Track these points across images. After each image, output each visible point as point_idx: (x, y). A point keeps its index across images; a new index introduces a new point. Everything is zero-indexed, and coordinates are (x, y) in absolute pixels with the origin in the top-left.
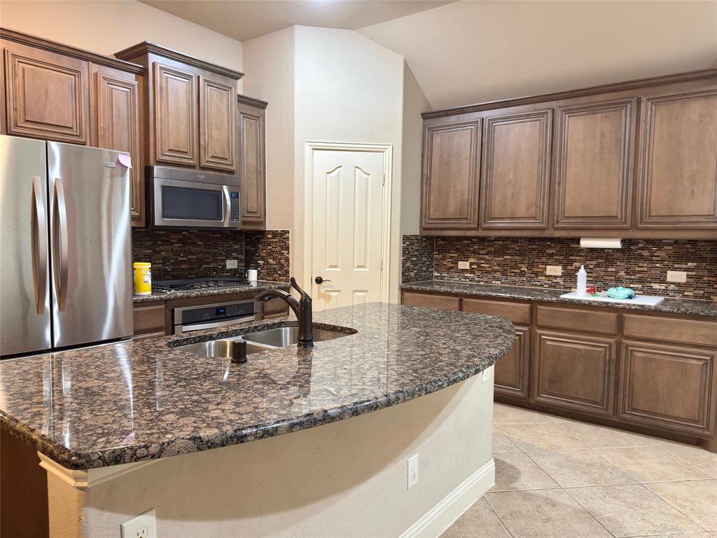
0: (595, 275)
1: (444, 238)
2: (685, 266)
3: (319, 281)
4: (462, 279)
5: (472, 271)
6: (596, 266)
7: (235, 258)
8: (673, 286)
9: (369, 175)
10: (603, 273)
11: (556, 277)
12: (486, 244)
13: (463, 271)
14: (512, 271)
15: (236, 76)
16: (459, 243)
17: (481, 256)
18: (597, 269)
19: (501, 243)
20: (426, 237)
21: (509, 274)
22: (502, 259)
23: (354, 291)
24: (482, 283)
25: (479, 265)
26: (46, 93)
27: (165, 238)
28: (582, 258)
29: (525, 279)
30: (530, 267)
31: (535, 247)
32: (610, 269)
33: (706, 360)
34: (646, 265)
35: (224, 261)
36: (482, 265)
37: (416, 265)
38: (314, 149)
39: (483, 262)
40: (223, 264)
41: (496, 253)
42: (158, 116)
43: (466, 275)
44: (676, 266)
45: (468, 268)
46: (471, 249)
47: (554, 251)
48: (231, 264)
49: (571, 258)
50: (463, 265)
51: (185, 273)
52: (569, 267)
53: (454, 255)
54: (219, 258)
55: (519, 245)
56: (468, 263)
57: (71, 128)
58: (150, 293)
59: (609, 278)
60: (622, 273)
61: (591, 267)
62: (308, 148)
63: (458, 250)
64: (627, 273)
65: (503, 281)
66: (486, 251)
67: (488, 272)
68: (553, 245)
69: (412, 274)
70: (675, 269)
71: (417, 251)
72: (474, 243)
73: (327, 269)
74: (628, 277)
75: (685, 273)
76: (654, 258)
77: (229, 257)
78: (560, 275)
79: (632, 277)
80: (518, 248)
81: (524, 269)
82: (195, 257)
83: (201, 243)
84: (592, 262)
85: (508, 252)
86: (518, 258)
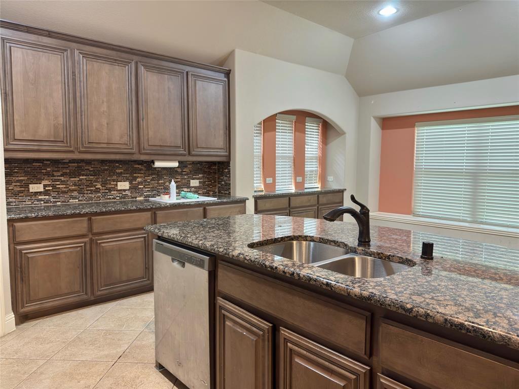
0: (151, 186)
2: (198, 177)
4: (36, 202)
5: (46, 193)
6: (152, 180)
8: (193, 189)
10: (156, 185)
11: (125, 190)
12: (60, 166)
13: (36, 193)
14: (88, 189)
16: (29, 165)
17: (56, 178)
18: (153, 182)
19: (76, 165)
21: (86, 192)
22: (77, 179)
24: (58, 203)
25: (54, 186)
28: (142, 175)
29: (100, 194)
30: (104, 184)
31: (106, 168)
32: (160, 182)
34: (179, 177)
36: (58, 186)
39: (58, 183)
41: (72, 174)
43: (40, 197)
44: (194, 177)
45: (42, 190)
46: (44, 171)
47: (122, 171)
49: (135, 175)
50: (35, 188)
52: (134, 182)
53: (24, 178)
55: (93, 166)
56: (42, 186)
59: (160, 187)
61: (149, 181)
63: (26, 173)
65: (80, 198)
66: (61, 173)
67: (64, 192)
68: (121, 166)
70: (193, 179)
72: (48, 166)
75: (198, 181)
76: (184, 173)
78: (128, 188)
80: (92, 169)
81: (99, 186)
84: (149, 178)
85: (82, 173)
86: (92, 177)
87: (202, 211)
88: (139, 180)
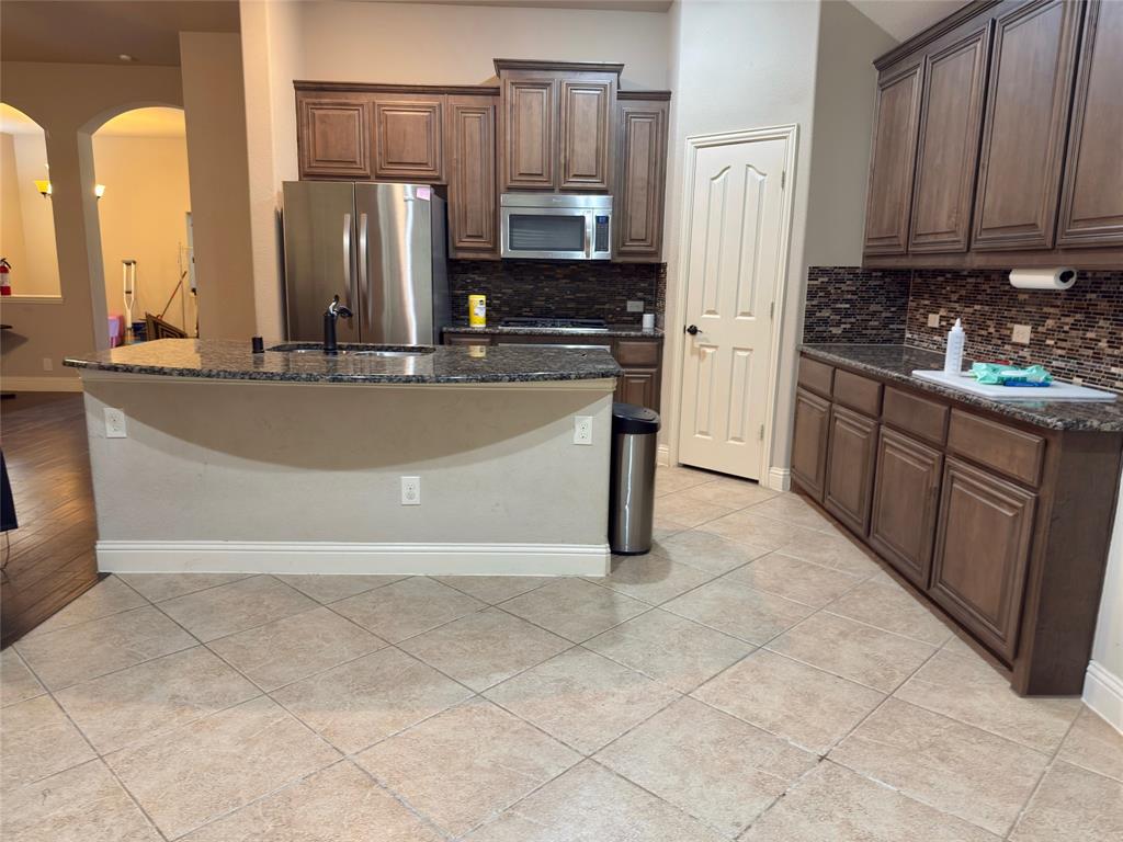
1: (921, 272)
3: (693, 331)
4: (931, 346)
5: (940, 331)
6: (1074, 327)
7: (640, 299)
9: (765, 175)
10: (1079, 342)
11: (1023, 346)
12: (959, 282)
13: (933, 330)
14: (980, 333)
15: (617, 69)
16: (934, 281)
17: (953, 305)
18: (1074, 333)
19: (974, 280)
20: (886, 272)
21: (975, 339)
22: (971, 310)
23: (734, 349)
25: (948, 319)
27: (547, 273)
28: (1057, 310)
29: (989, 348)
30: (999, 326)
32: (1089, 335)
33: (1017, 508)
35: (625, 301)
36: (951, 322)
37: (848, 316)
38: (698, 147)
40: (622, 305)
41: (969, 300)
42: (508, 138)
43: (934, 339)
45: (937, 325)
46: (944, 292)
48: (633, 306)
49: (1046, 310)
50: (933, 320)
51: (572, 313)
52: (1040, 329)
53: (927, 302)
54: (617, 298)
55: (991, 284)
56: (938, 316)
57: (426, 164)
58: (484, 325)
60: (1103, 344)
61: (1066, 328)
62: (689, 147)
63: (933, 296)
64: (1111, 344)
66: (958, 296)
69: (837, 331)
71: (854, 293)
72: (948, 281)
73: (705, 316)
74: (1109, 351)
77: (632, 297)
78: (1027, 341)
79: (1116, 352)
80: (989, 291)
81: (992, 330)
82: (584, 295)
83: (594, 279)
84: (1067, 320)
85: (979, 297)
86: (987, 308)
87: (943, 414)
88: (1050, 323)
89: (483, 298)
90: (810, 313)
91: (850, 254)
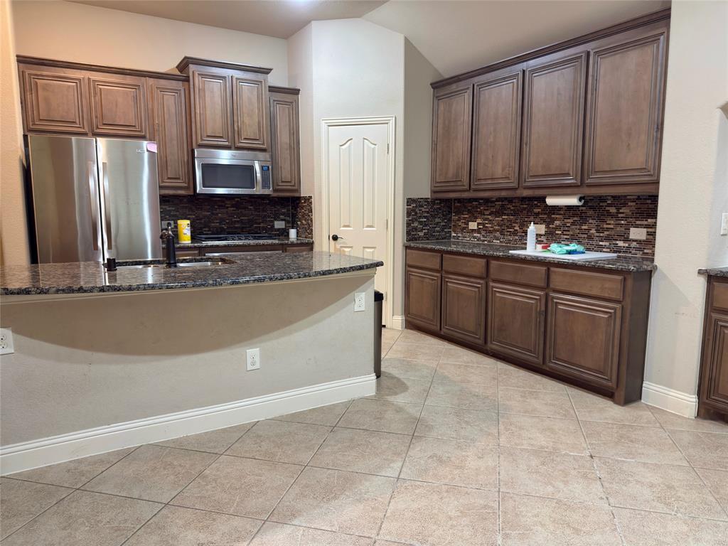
0: (571, 233)
1: (459, 200)
2: (645, 223)
3: (335, 238)
4: (472, 239)
5: (478, 231)
6: (573, 224)
7: (282, 220)
8: (635, 243)
9: (375, 145)
10: (578, 231)
11: (541, 235)
12: (490, 204)
13: (473, 231)
14: (508, 230)
15: (266, 71)
16: (470, 204)
17: (486, 217)
18: (573, 227)
19: (500, 203)
20: (442, 200)
21: (506, 233)
22: (501, 219)
23: (364, 247)
24: (486, 242)
25: (483, 224)
26: (117, 105)
27: (220, 204)
28: (561, 216)
29: (517, 238)
30: (521, 226)
31: (525, 206)
32: (583, 227)
33: (610, 313)
34: (612, 222)
35: (273, 222)
36: (487, 225)
37: (426, 225)
38: (329, 126)
39: (487, 222)
40: (271, 224)
41: (498, 213)
42: (198, 111)
43: (475, 235)
44: (638, 222)
45: (476, 228)
46: (479, 210)
47: (540, 210)
48: (279, 225)
49: (553, 216)
50: (473, 225)
51: (239, 231)
52: (551, 226)
53: (466, 216)
54: (269, 219)
55: (514, 204)
56: (476, 223)
57: (134, 126)
58: (190, 242)
59: (583, 236)
60: (593, 231)
61: (568, 225)
62: (324, 126)
63: (469, 212)
64: (598, 231)
65: (502, 240)
66: (489, 212)
67: (490, 232)
68: (539, 204)
69: (421, 234)
70: (637, 226)
71: (428, 212)
72: (480, 204)
73: (342, 228)
74: (598, 234)
75: (645, 229)
76: (620, 215)
77: (277, 218)
78: (544, 233)
79: (601, 235)
80: (512, 208)
81: (517, 228)
82: (246, 218)
83: (251, 207)
84: (569, 221)
85: (505, 212)
86: (512, 217)
87: (544, 271)
88: (557, 223)
89: (188, 222)
90: (408, 225)
91: (424, 191)
